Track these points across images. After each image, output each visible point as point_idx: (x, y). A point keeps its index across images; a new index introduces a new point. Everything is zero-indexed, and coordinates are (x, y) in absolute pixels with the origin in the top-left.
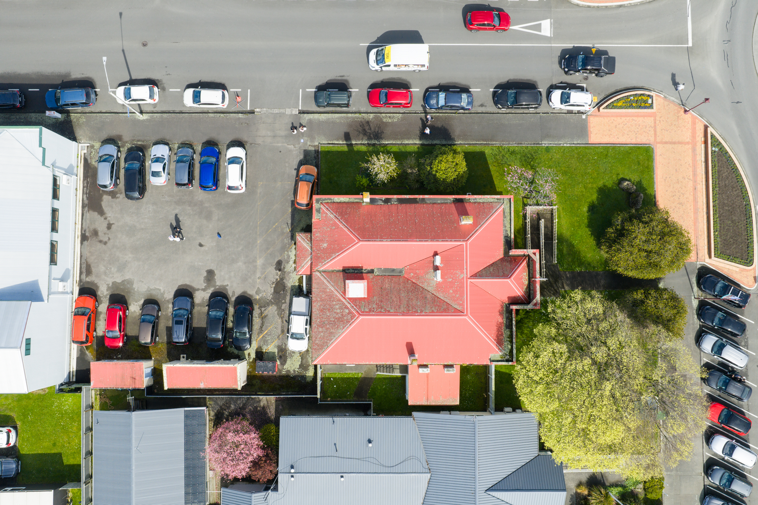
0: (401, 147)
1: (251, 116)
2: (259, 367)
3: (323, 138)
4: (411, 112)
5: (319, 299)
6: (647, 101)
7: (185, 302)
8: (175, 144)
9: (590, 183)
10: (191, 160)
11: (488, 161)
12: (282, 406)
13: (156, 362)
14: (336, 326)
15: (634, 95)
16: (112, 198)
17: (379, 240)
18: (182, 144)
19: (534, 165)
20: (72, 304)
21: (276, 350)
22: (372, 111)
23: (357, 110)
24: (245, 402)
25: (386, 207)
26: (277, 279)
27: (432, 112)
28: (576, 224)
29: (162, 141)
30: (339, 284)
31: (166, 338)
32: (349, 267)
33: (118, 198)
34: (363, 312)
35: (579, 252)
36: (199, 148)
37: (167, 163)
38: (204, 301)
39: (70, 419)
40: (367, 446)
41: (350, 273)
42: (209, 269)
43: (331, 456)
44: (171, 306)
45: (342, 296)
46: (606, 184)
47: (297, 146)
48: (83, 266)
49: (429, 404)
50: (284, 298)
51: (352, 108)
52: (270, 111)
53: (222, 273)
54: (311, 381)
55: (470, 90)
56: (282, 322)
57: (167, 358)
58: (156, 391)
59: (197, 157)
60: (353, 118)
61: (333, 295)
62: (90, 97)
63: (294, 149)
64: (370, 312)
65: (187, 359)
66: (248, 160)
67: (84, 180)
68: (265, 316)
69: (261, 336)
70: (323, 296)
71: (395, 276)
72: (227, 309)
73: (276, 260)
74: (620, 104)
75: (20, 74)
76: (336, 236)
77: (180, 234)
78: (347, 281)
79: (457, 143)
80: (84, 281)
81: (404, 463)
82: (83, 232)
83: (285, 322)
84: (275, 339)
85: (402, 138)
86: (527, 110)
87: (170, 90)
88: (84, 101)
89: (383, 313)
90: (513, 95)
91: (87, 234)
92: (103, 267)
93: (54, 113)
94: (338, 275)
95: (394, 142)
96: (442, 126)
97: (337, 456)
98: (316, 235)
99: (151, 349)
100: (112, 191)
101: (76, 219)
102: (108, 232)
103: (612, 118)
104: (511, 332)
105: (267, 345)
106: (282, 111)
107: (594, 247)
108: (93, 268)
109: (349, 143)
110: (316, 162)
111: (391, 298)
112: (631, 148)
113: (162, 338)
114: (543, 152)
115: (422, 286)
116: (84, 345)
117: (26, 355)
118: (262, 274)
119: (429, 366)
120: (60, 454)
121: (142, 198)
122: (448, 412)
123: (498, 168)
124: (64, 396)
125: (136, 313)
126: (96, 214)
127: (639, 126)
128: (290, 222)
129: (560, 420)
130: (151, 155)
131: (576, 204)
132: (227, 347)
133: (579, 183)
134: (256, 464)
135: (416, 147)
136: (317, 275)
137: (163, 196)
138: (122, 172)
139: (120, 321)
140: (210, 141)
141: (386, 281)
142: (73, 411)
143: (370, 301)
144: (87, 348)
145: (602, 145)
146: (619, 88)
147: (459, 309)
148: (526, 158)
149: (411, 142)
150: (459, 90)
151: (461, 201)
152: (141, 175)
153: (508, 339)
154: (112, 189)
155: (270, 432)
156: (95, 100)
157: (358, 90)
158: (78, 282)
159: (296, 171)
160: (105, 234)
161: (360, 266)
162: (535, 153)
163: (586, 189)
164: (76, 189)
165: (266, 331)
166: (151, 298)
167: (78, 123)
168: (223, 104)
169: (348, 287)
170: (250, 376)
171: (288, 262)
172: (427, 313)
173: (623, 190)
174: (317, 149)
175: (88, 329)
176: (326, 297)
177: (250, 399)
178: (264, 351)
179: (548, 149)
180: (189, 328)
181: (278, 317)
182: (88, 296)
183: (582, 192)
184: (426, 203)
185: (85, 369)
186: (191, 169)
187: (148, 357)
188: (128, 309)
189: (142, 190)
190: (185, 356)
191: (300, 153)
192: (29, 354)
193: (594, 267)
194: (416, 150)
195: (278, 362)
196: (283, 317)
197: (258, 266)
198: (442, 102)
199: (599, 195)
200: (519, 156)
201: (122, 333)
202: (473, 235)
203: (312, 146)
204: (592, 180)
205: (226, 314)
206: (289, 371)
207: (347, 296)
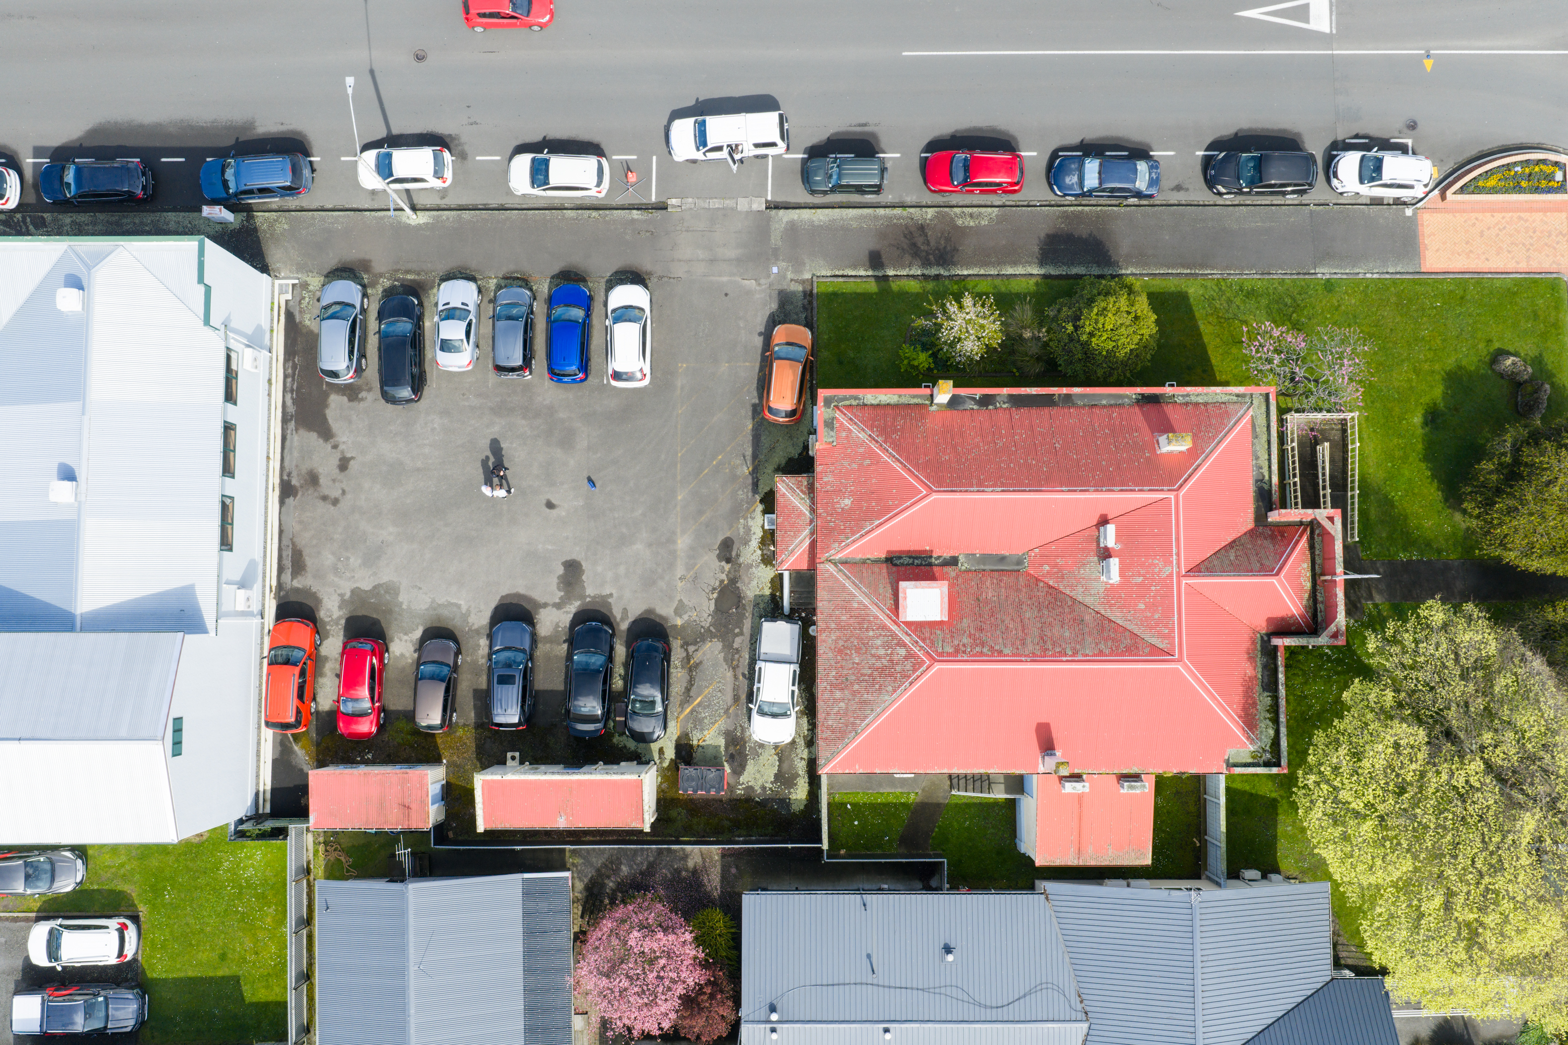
0: (998, 282)
1: (658, 214)
2: (687, 780)
3: (822, 263)
4: (1018, 203)
5: (833, 626)
6: (1554, 177)
7: (515, 635)
8: (490, 278)
9: (1426, 361)
10: (528, 314)
11: (1196, 314)
12: (737, 867)
13: (451, 769)
14: (877, 686)
15: (1522, 162)
16: (350, 400)
17: (976, 489)
18: (505, 278)
19: (1298, 321)
20: (262, 638)
21: (721, 742)
22: (929, 203)
23: (897, 201)
24: (651, 859)
25: (983, 415)
26: (722, 581)
27: (1066, 203)
28: (1397, 454)
29: (461, 273)
30: (881, 591)
31: (473, 714)
32: (901, 552)
33: (362, 399)
34: (941, 654)
35: (1406, 518)
36: (544, 288)
37: (474, 321)
38: (557, 631)
39: (258, 899)
40: (943, 960)
41: (902, 564)
42: (569, 558)
43: (861, 984)
44: (484, 642)
45: (890, 618)
46: (1464, 363)
47: (763, 281)
48: (284, 554)
49: (1081, 863)
50: (739, 624)
51: (887, 197)
52: (702, 204)
53: (599, 569)
54: (801, 812)
55: (1151, 153)
56: (736, 677)
57: (475, 761)
58: (451, 835)
59: (539, 308)
60: (890, 218)
61: (868, 615)
62: (301, 173)
63: (758, 288)
64: (956, 654)
65: (522, 763)
66: (654, 311)
67: (286, 361)
68: (697, 665)
69: (688, 710)
70: (844, 618)
71: (1007, 571)
72: (612, 649)
73: (721, 538)
74: (1492, 182)
75: (141, 126)
76: (874, 481)
77: (504, 481)
78: (903, 584)
79: (1123, 272)
80: (289, 587)
81: (1028, 998)
82: (285, 478)
83: (741, 677)
84: (720, 716)
85: (1001, 263)
86: (1280, 197)
87: (478, 158)
88: (289, 184)
89: (987, 655)
90: (1252, 164)
91: (294, 482)
92: (330, 556)
93: (220, 210)
94: (876, 570)
95: (982, 272)
96: (1090, 235)
97: (875, 982)
98: (825, 479)
99: (439, 741)
100: (351, 384)
101: (268, 449)
102: (341, 476)
103: (1474, 215)
104: (1275, 698)
105: (702, 730)
106: (729, 203)
107: (1440, 506)
108: (307, 558)
109: (880, 274)
110: (806, 318)
111: (1003, 621)
112: (1518, 283)
113: (466, 715)
114: (1320, 292)
115: (1072, 594)
116: (289, 733)
117: (174, 755)
118: (688, 569)
119: (1084, 777)
120: (236, 980)
121: (419, 400)
122: (1124, 882)
123: (1218, 327)
124: (243, 847)
125: (406, 658)
126: (314, 435)
127: (1534, 232)
128: (749, 452)
129: (1415, 902)
130: (436, 304)
131: (1397, 409)
132: (612, 735)
133: (1403, 361)
134: (690, 1002)
135: (1032, 281)
136: (828, 570)
137: (463, 395)
138: (373, 342)
139: (372, 677)
140: (569, 271)
141: (988, 583)
142: (266, 880)
143: (954, 630)
144: (296, 737)
145: (1451, 276)
146: (1486, 147)
147: (1161, 646)
148: (1281, 306)
149: (1020, 270)
150: (1126, 153)
151: (1154, 400)
152: (415, 348)
153: (1268, 715)
154: (352, 380)
155: (712, 927)
156: (310, 180)
157: (898, 155)
158: (274, 589)
159: (761, 339)
160: (334, 481)
161: (928, 548)
162: (1300, 294)
163: (1418, 375)
164: (270, 381)
165: (699, 699)
166: (438, 625)
167: (271, 234)
168: (598, 189)
169: (905, 598)
170: (665, 799)
171: (746, 542)
172: (1087, 655)
173: (1502, 376)
174: (808, 288)
175: (300, 696)
176: (852, 621)
177: (665, 853)
178: (695, 743)
179: (1329, 286)
180: (526, 692)
181: (726, 667)
182: (299, 621)
183: (1409, 380)
184: (1074, 405)
185: (291, 785)
186: (530, 334)
187: (433, 758)
188: (387, 650)
189: (418, 383)
190: (517, 754)
191: (770, 296)
192: (180, 754)
193: (1439, 551)
194: (1033, 288)
195: (727, 769)
196: (738, 666)
197: (678, 553)
198: (1091, 180)
199: (1447, 388)
200: (1264, 301)
201: (377, 704)
202: (1190, 476)
203: (796, 281)
204: (1430, 355)
205: (610, 659)
206: (750, 788)
207: (902, 619)
